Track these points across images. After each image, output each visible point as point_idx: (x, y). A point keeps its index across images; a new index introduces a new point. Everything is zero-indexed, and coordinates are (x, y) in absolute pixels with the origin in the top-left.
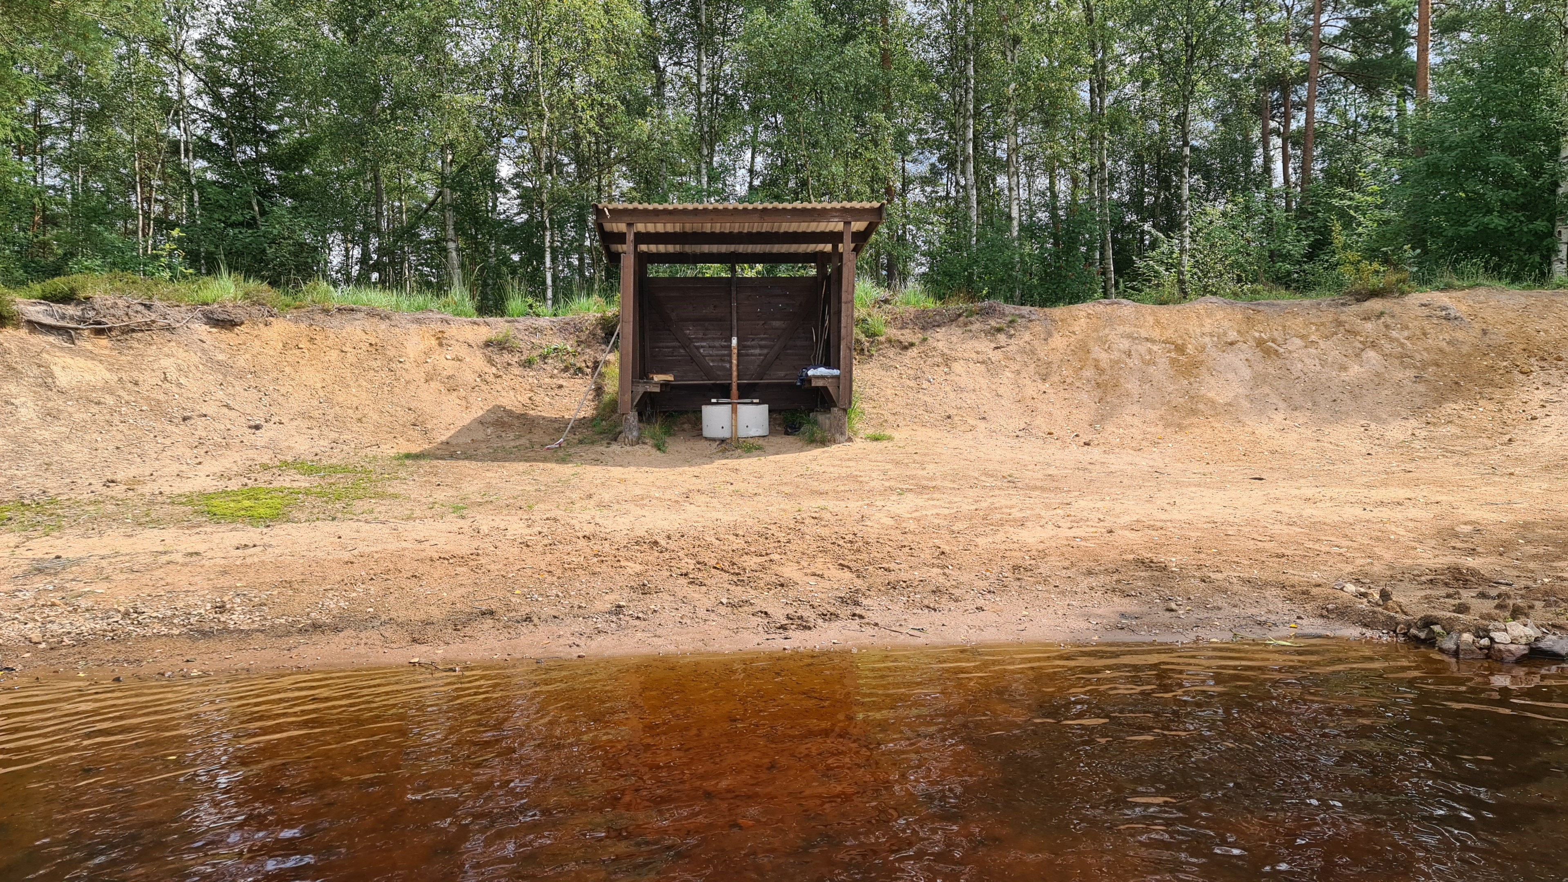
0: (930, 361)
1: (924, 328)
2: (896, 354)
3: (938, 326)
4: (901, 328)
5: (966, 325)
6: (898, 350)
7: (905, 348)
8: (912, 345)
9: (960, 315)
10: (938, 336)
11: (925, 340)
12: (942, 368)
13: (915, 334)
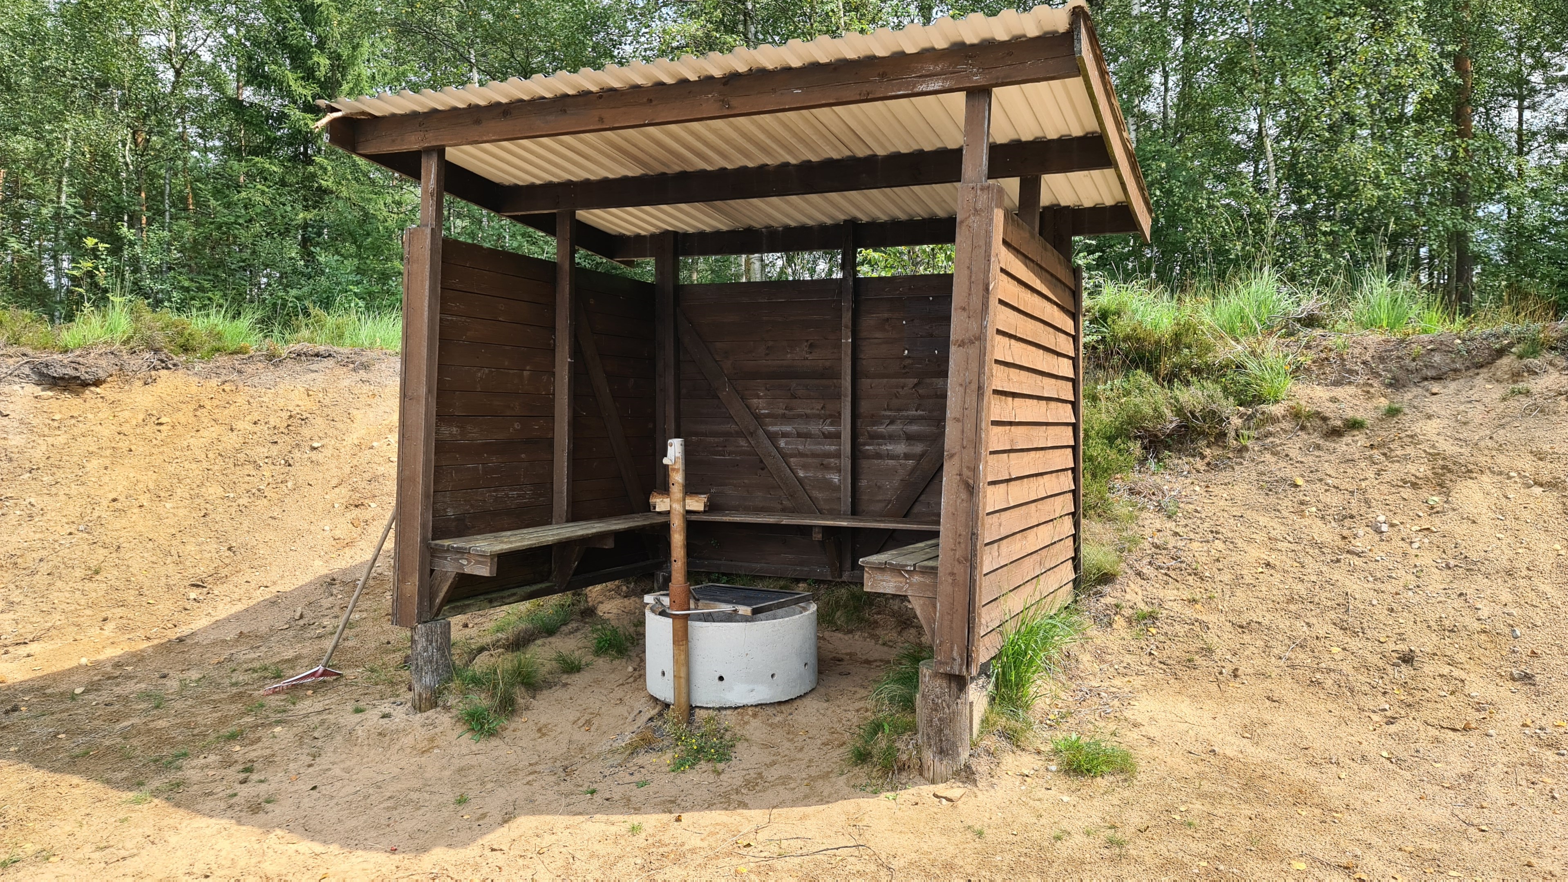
0: (1394, 472)
1: (1396, 384)
2: (1307, 449)
3: (1438, 378)
4: (1337, 383)
5: (1516, 376)
6: (1316, 439)
7: (1335, 433)
8: (1354, 425)
9: (1501, 352)
10: (1434, 406)
11: (1393, 412)
12: (1424, 494)
13: (1369, 396)
